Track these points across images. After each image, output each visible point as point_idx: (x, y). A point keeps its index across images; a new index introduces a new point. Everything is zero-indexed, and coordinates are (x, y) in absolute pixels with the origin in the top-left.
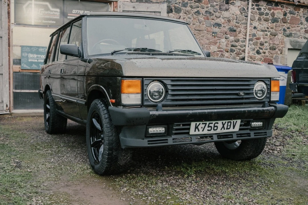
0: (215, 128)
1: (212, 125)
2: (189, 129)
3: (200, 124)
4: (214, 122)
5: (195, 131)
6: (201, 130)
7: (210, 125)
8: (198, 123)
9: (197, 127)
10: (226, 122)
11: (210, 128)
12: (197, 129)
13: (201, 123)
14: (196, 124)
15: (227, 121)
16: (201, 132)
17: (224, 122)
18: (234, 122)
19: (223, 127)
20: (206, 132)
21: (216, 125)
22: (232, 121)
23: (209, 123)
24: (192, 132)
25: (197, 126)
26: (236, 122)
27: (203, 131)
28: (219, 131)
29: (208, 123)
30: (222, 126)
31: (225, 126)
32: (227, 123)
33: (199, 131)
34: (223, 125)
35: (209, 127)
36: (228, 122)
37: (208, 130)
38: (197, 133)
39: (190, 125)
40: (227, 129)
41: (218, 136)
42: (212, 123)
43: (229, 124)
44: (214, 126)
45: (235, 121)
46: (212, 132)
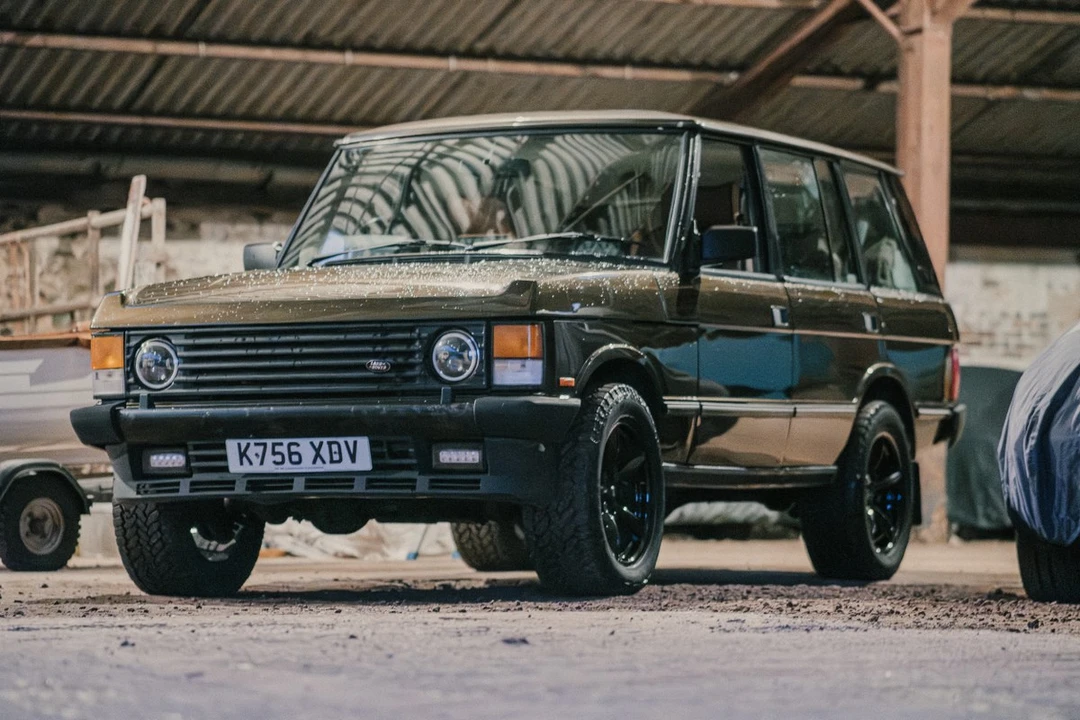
0: (295, 458)
1: (283, 449)
2: (224, 458)
3: (248, 445)
4: (286, 442)
5: (242, 463)
6: (256, 461)
7: (278, 449)
8: (244, 443)
9: (243, 455)
10: (321, 444)
11: (278, 458)
12: (244, 459)
13: (252, 442)
14: (239, 445)
15: (325, 440)
16: (256, 468)
17: (316, 441)
18: (346, 443)
19: (318, 455)
20: (269, 467)
21: (294, 449)
22: (341, 440)
23: (274, 445)
24: (235, 466)
25: (242, 450)
26: (355, 443)
27: (262, 463)
28: (307, 466)
29: (269, 442)
30: (314, 453)
31: (325, 452)
32: (325, 447)
33: (251, 463)
34: (318, 451)
35: (274, 453)
36: (330, 444)
37: (275, 462)
38: (246, 468)
39: (223, 447)
40: (332, 461)
41: (307, 481)
42: (281, 444)
43: (335, 448)
44: (291, 454)
45: (351, 440)
46: (287, 468)
